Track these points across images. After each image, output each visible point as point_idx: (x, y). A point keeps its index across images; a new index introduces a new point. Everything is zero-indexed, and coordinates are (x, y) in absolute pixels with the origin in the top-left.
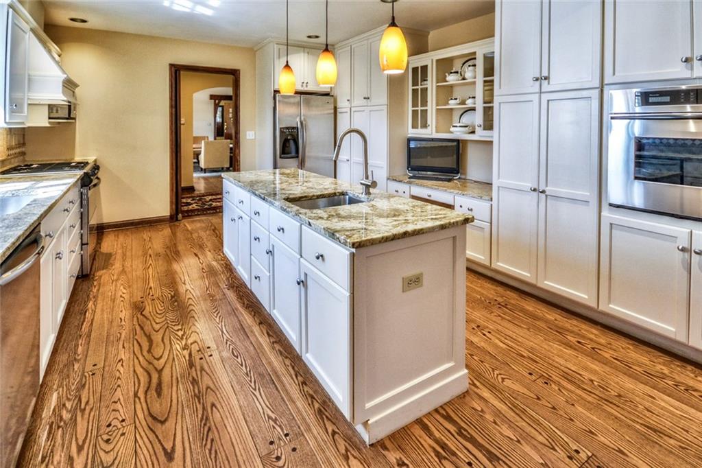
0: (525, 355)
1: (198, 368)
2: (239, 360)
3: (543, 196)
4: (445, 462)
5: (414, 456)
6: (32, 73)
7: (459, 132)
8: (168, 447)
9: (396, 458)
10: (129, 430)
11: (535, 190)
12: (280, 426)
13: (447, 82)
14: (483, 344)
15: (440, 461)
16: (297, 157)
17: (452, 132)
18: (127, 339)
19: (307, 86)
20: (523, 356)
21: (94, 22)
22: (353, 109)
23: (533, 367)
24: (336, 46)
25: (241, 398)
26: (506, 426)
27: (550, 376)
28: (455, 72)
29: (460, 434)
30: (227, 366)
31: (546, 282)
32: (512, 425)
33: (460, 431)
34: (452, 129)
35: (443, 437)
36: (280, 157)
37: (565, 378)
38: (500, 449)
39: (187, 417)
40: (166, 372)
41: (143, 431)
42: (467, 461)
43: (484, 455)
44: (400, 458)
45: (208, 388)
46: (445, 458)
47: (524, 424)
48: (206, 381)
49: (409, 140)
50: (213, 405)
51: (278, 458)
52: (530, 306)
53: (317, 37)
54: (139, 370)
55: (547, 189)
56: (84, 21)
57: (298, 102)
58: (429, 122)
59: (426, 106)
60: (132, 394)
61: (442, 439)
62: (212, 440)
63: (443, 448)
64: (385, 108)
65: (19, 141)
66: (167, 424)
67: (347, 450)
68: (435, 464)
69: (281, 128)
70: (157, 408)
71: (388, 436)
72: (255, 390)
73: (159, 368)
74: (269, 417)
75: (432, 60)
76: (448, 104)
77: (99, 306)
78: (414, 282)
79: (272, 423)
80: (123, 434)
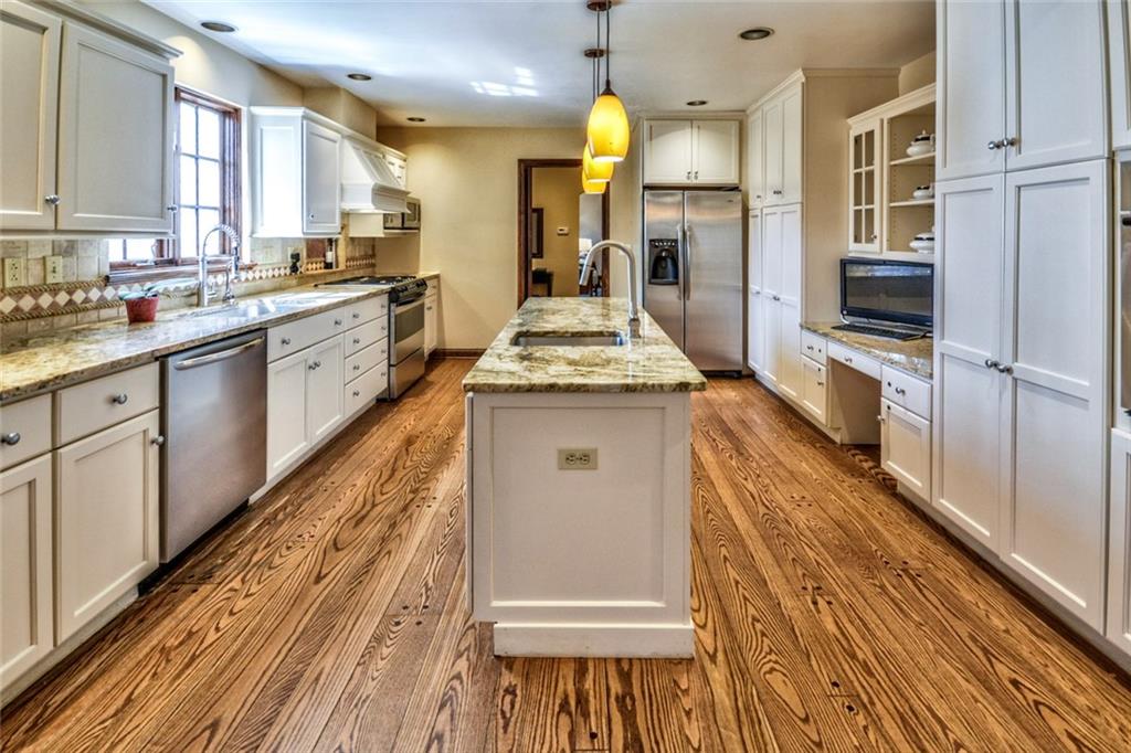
0: (860, 655)
1: (408, 514)
2: (451, 520)
3: (1009, 379)
4: (564, 719)
5: (534, 692)
6: (344, 182)
7: (923, 248)
8: (324, 572)
9: (510, 683)
10: (309, 546)
11: (995, 365)
12: (428, 597)
13: (908, 156)
14: (795, 614)
15: (559, 713)
16: (677, 283)
17: (915, 250)
18: (375, 468)
19: (696, 178)
20: (853, 656)
21: (432, 121)
22: (765, 211)
23: (853, 678)
24: (748, 112)
25: (419, 555)
26: (701, 724)
27: (872, 703)
28: (923, 139)
29: (621, 700)
30: (434, 521)
31: (1013, 555)
32: (713, 728)
33: (624, 698)
34: (914, 244)
35: (592, 693)
36: (650, 283)
37: (902, 718)
38: (657, 743)
39: (360, 554)
40: (379, 508)
41: (319, 551)
42: (594, 730)
43: (625, 738)
44: (516, 685)
45: (400, 535)
46: (570, 714)
47: (736, 737)
48: (403, 529)
49: (845, 264)
50: (389, 553)
51: (398, 624)
52: (972, 593)
53: (703, 103)
54: (361, 499)
55: (1016, 366)
56: (422, 120)
57: (679, 203)
58: (877, 231)
59: (872, 203)
60: (337, 517)
61: (588, 693)
62: (360, 582)
63: (578, 702)
64: (798, 208)
65: (366, 252)
66: (340, 552)
67: (468, 649)
68: (550, 712)
69: (651, 241)
70: (345, 536)
71: (526, 658)
72: (438, 553)
73: (377, 502)
74: (426, 584)
75: (882, 121)
76: (913, 198)
77: (379, 432)
78: (578, 459)
79: (423, 590)
80: (303, 547)
